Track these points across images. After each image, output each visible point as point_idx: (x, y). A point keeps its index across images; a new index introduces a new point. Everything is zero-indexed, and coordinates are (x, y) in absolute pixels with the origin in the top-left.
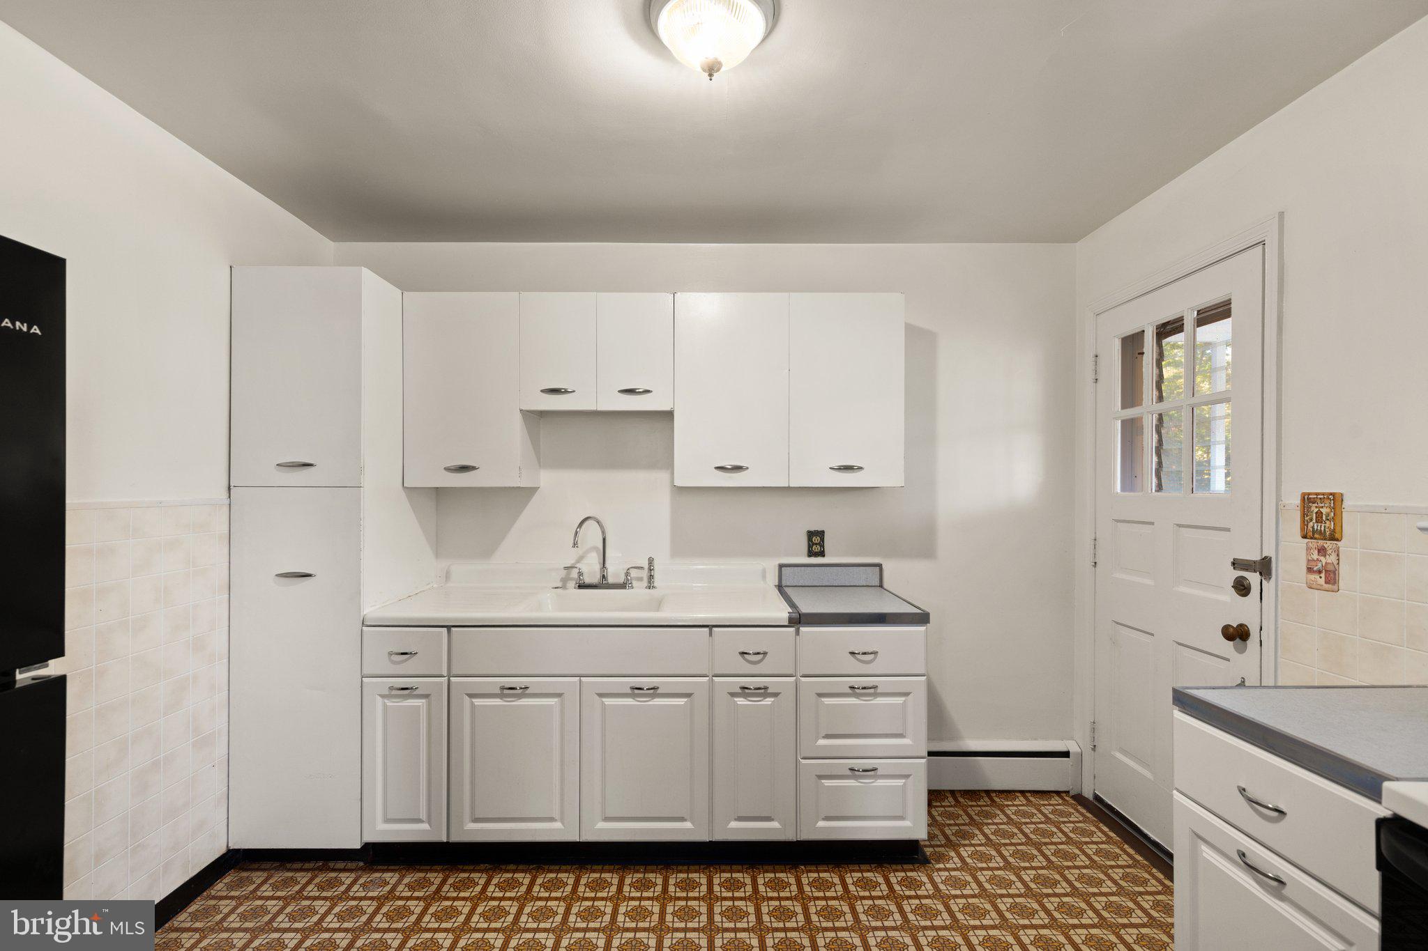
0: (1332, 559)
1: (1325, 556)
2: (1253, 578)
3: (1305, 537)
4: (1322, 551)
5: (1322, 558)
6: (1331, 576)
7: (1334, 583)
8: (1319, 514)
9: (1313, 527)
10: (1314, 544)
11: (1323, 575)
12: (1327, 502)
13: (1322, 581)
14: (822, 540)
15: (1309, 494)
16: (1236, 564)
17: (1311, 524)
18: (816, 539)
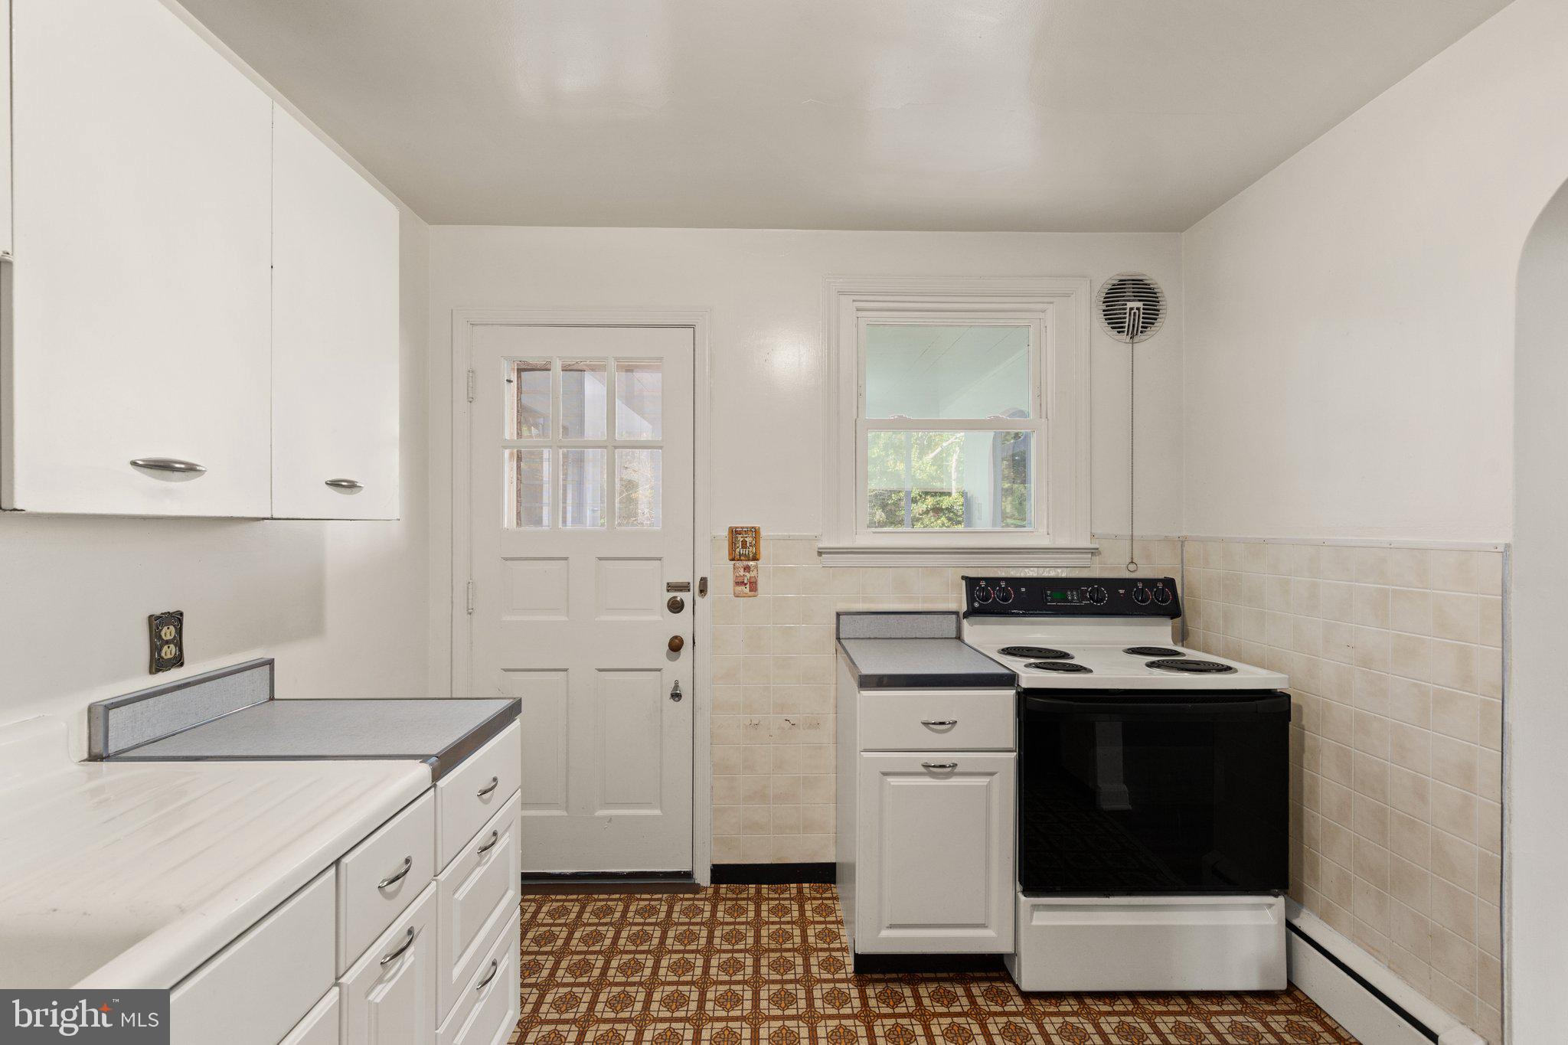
0: (753, 574)
1: (749, 572)
2: (686, 597)
3: (733, 560)
4: (747, 569)
5: (747, 574)
6: (753, 586)
7: (755, 591)
8: (744, 543)
9: (740, 552)
10: (739, 564)
11: (748, 586)
12: (750, 533)
13: (747, 590)
14: (179, 632)
15: (738, 528)
16: (671, 587)
17: (738, 550)
18: (168, 633)
